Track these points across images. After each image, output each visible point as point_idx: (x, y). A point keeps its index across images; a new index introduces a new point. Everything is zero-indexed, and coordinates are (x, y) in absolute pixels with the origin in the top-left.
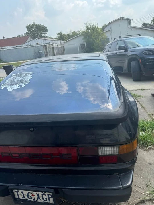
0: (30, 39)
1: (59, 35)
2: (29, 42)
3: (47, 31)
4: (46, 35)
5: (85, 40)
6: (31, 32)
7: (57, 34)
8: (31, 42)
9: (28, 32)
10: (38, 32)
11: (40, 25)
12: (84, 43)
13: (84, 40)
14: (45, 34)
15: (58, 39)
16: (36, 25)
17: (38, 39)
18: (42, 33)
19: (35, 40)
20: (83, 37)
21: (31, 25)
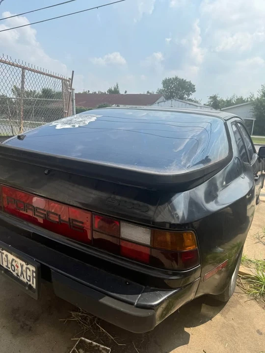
0: (162, 98)
1: (211, 100)
2: (160, 103)
3: (194, 91)
4: (190, 97)
5: (256, 113)
6: (168, 89)
7: (209, 97)
8: (163, 103)
9: (163, 89)
10: (179, 90)
11: (185, 81)
12: (252, 118)
13: (253, 112)
14: (188, 95)
15: (207, 105)
16: (180, 79)
17: (174, 101)
18: (184, 93)
19: (170, 101)
20: (252, 107)
21: (171, 79)
